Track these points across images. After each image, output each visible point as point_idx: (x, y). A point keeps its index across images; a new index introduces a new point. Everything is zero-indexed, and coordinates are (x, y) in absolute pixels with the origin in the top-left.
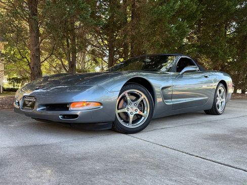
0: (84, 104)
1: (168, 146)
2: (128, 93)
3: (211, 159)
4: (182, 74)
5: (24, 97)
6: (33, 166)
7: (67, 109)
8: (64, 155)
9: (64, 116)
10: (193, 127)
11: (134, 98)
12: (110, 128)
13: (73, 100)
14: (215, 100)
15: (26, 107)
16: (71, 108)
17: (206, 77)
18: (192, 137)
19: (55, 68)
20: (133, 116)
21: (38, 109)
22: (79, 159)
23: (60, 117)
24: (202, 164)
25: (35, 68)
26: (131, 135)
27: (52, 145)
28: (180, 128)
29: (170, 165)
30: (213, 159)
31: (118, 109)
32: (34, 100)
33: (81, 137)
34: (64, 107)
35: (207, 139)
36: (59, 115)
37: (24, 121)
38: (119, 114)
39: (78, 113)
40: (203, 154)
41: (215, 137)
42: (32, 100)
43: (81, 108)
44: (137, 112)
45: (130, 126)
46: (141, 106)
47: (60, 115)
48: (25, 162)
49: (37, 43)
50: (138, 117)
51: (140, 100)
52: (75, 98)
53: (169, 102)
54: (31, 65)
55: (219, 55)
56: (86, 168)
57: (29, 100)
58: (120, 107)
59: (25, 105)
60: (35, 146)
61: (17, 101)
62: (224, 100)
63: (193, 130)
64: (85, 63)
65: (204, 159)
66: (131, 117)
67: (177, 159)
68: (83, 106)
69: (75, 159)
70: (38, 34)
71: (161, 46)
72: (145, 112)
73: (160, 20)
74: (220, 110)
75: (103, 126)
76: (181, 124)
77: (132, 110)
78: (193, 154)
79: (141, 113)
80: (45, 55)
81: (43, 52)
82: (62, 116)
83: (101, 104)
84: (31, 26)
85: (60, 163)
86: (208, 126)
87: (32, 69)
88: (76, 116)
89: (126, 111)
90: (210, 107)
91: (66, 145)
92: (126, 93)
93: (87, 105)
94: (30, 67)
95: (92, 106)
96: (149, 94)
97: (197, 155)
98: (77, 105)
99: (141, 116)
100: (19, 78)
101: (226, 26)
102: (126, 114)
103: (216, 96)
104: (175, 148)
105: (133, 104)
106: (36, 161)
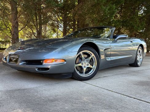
0: (53, 61)
1: (112, 90)
2: (83, 53)
3: (145, 100)
4: (117, 40)
5: (10, 55)
6: (19, 107)
7: (41, 64)
8: (40, 97)
9: (39, 69)
10: (124, 75)
11: (86, 56)
12: (71, 77)
13: (45, 57)
14: (136, 58)
15: (11, 62)
16: (44, 63)
17: (132, 42)
18: (126, 83)
19: (28, 34)
20: (86, 68)
21: (20, 64)
22: (52, 101)
23: (36, 69)
24: (140, 105)
25: (15, 35)
26: (85, 81)
27: (31, 89)
28: (116, 76)
29: (118, 106)
30: (146, 100)
31: (76, 64)
32: (18, 57)
33: (50, 83)
34: (39, 62)
35: (137, 84)
36: (35, 68)
37: (9, 71)
38: (76, 67)
39: (49, 67)
40: (138, 96)
41: (142, 83)
42: (16, 57)
43: (51, 63)
44: (88, 66)
45: (84, 75)
46: (91, 62)
47: (37, 68)
48: (13, 103)
49: (16, 18)
50: (89, 69)
51: (90, 58)
52: (46, 56)
53: (109, 59)
54: (12, 32)
55: (135, 28)
56: (58, 108)
57: (13, 57)
58: (77, 62)
59: (10, 60)
60: (19, 90)
61: (5, 58)
62: (141, 57)
63: (125, 78)
64: (46, 31)
65: (139, 100)
66: (85, 69)
67: (121, 100)
68: (52, 62)
69: (49, 100)
70: (17, 12)
71: (99, 21)
72: (94, 66)
73: (99, 4)
74: (139, 64)
75: (66, 76)
76: (116, 74)
77: (85, 65)
78: (131, 96)
79: (91, 67)
80: (21, 26)
81: (19, 24)
82: (37, 69)
83: (65, 60)
84: (12, 6)
85: (38, 104)
86: (134, 75)
87: (13, 35)
88: (48, 69)
89: (81, 65)
90: (133, 62)
91: (41, 89)
92: (81, 53)
93: (56, 61)
94: (11, 34)
95: (59, 62)
96: (96, 54)
97: (134, 97)
98: (48, 61)
99: (91, 69)
100: (3, 41)
101: (138, 9)
102: (81, 67)
103: (137, 55)
104: (117, 92)
105: (86, 61)
106: (21, 102)
